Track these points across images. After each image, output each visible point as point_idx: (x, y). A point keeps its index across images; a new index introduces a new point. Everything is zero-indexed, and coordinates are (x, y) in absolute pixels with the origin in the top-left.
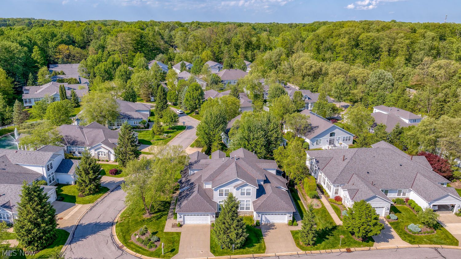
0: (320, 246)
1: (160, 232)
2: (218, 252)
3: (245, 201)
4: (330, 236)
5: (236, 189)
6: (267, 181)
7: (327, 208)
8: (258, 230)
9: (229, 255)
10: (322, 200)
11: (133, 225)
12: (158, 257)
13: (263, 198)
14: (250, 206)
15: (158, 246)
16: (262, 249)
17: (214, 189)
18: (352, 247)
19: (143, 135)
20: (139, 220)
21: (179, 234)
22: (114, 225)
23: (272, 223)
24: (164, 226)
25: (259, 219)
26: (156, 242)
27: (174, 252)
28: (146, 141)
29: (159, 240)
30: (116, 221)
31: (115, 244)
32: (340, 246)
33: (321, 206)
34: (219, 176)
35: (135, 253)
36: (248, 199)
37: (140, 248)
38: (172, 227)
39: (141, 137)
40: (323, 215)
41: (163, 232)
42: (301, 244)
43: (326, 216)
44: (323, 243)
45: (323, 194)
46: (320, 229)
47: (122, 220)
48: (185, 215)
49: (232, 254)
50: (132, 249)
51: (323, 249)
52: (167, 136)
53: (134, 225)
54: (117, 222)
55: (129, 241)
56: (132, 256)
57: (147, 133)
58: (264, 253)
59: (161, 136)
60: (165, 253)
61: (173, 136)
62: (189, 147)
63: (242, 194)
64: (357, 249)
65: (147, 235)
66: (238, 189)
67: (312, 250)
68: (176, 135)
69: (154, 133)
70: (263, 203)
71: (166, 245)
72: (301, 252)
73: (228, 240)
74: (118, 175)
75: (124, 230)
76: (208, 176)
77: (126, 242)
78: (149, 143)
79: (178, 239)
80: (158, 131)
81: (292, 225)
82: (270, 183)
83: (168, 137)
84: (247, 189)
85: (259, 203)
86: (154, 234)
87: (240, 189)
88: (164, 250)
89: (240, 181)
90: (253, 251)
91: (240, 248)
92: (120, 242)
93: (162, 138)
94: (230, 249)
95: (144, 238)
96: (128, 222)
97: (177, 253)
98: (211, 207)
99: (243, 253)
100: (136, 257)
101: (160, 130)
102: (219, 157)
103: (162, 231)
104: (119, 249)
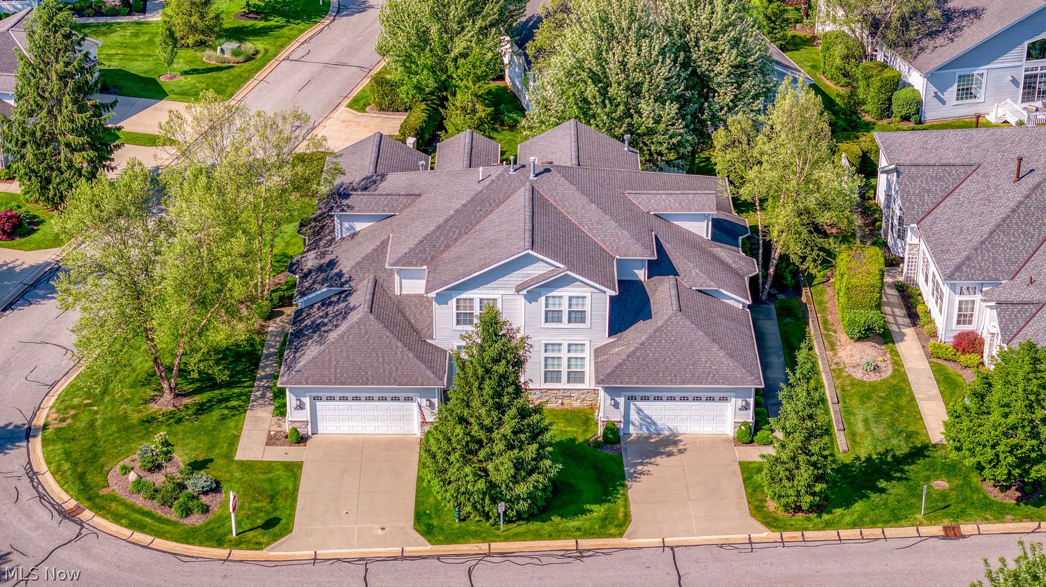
0: (843, 515)
1: (220, 462)
2: (442, 529)
3: (565, 348)
4: (894, 482)
5: (525, 296)
6: (661, 265)
7: (911, 378)
8: (611, 458)
9: (484, 540)
10: (901, 347)
11: (111, 435)
12: (215, 544)
13: (638, 333)
14: (583, 366)
15: (216, 510)
16: (617, 524)
17: (433, 294)
18: (967, 522)
19: (122, 45)
20: (135, 418)
21: (294, 469)
22: (35, 436)
23: (667, 433)
24: (234, 441)
25: (617, 416)
26: (206, 493)
27: (276, 529)
28: (136, 78)
29: (216, 488)
30: (41, 423)
31: (50, 503)
32: (919, 517)
33: (890, 373)
34: (458, 244)
35: (126, 532)
36: (575, 339)
37: (148, 514)
38: (267, 444)
39: (109, 58)
40: (887, 407)
41: (232, 461)
42: (772, 509)
43: (898, 408)
44: (858, 506)
45: (914, 324)
46: (858, 458)
47: (63, 420)
48: (319, 399)
49: (498, 538)
50: (116, 518)
51: (854, 525)
52: (236, 53)
53: (117, 435)
54: (45, 427)
55: (103, 492)
56: (118, 541)
57: (136, 35)
58: (621, 535)
59: (208, 52)
60: (241, 530)
61: (266, 51)
62: (342, 108)
63: (552, 316)
64: (985, 527)
65: (170, 469)
66: (532, 297)
67: (807, 529)
68: (282, 47)
69: (175, 41)
70: (634, 352)
71: (247, 505)
72: (765, 534)
73: (481, 485)
74: (23, 240)
75: (76, 455)
76: (412, 243)
77: (90, 494)
78: (150, 89)
79: (291, 487)
80: (193, 29)
81: (752, 442)
82: (676, 274)
83: (241, 59)
84: (570, 298)
85: (617, 354)
86: (197, 466)
87: (543, 298)
88: (238, 523)
89: (540, 264)
90: (579, 529)
91: (531, 516)
92: (65, 497)
93: (214, 63)
94: (491, 521)
95: (159, 479)
96: (92, 425)
97: (287, 530)
98: (423, 367)
99: (538, 536)
100: (133, 543)
101: (201, 25)
102: (466, 163)
103: (229, 456)
104: (65, 517)
